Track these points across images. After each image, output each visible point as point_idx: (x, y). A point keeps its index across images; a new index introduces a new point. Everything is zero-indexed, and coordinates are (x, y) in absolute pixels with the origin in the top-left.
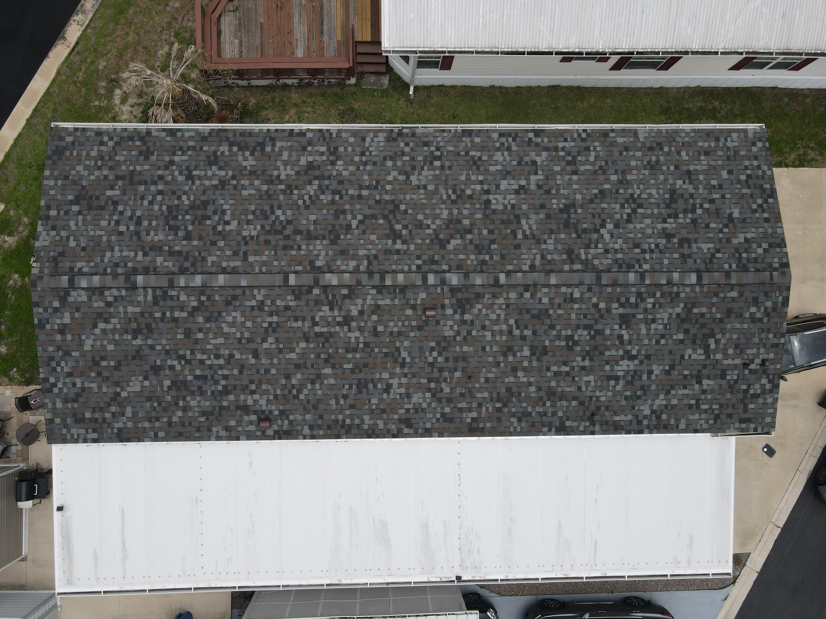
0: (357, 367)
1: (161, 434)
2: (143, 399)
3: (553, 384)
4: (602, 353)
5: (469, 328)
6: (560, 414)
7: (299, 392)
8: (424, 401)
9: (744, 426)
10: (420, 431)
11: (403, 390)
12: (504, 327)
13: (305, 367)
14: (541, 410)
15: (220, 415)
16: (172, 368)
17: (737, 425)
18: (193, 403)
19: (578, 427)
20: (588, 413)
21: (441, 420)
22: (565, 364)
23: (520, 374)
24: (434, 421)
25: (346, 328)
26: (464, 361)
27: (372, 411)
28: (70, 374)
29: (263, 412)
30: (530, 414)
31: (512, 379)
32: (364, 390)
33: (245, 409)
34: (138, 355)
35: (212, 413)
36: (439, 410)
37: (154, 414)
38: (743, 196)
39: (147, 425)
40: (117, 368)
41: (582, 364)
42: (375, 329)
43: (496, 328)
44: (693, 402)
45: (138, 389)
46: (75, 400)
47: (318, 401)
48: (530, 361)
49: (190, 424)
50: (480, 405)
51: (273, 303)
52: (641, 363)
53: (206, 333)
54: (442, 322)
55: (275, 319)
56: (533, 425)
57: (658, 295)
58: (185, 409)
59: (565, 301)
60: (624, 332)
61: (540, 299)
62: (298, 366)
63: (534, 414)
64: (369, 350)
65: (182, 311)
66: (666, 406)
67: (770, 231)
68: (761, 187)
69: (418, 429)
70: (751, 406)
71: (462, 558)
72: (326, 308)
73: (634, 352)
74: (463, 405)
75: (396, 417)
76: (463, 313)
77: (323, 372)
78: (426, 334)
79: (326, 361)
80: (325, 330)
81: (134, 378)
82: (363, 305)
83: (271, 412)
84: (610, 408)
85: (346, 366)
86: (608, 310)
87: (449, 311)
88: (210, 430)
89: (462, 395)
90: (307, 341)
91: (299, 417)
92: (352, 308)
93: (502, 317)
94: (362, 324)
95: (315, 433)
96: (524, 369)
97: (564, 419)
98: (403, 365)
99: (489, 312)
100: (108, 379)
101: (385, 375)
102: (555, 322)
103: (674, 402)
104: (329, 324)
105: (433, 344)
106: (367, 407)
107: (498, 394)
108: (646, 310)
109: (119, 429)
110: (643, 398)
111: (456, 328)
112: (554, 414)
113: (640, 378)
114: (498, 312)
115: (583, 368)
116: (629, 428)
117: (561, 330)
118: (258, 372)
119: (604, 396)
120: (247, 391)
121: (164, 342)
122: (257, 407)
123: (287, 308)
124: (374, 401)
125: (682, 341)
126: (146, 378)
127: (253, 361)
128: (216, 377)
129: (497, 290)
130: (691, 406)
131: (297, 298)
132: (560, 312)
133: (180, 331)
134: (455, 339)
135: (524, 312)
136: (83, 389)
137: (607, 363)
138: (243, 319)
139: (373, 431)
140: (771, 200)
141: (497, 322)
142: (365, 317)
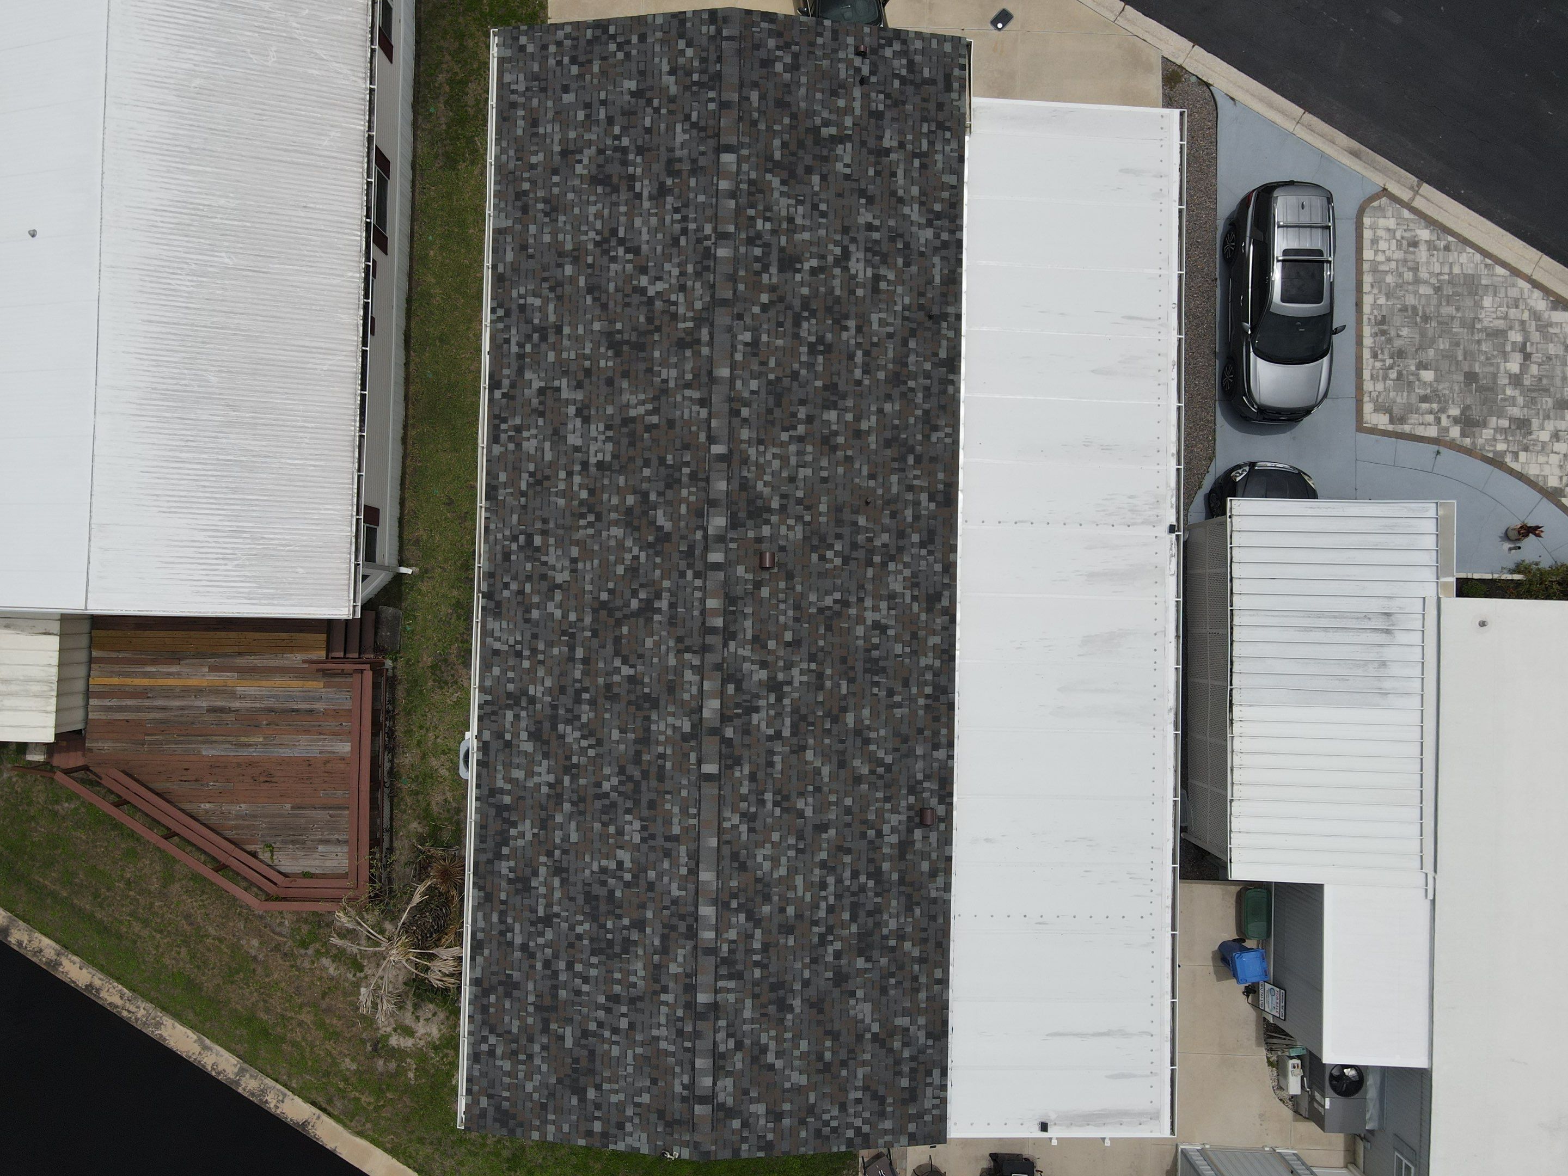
0: (846, 673)
1: (938, 974)
2: (884, 999)
3: (881, 375)
4: (838, 300)
5: (792, 501)
6: (928, 366)
7: (880, 763)
8: (901, 572)
9: (956, 85)
10: (946, 581)
11: (883, 605)
12: (793, 448)
13: (843, 753)
14: (920, 395)
15: (912, 884)
16: (838, 955)
17: (954, 95)
18: (893, 924)
19: (948, 339)
20: (929, 324)
21: (931, 547)
22: (851, 357)
23: (864, 426)
24: (931, 558)
25: (786, 689)
26: (841, 511)
27: (914, 653)
28: (843, 1107)
29: (910, 819)
30: (926, 412)
31: (872, 439)
32: (881, 664)
33: (904, 846)
34: (816, 1005)
35: (909, 897)
36: (913, 551)
37: (907, 984)
38: (603, 73)
39: (922, 995)
40: (835, 1036)
41: (853, 331)
42: (788, 644)
43: (793, 461)
44: (917, 163)
45: (867, 1007)
46: (882, 1101)
47: (896, 734)
48: (846, 410)
49: (925, 930)
50: (910, 488)
51: (744, 798)
52: (854, 240)
53: (788, 902)
54: (782, 543)
55: (768, 796)
56: (943, 408)
57: (751, 212)
58: (901, 937)
59: (755, 355)
60: (806, 266)
61: (753, 392)
62: (842, 764)
63: (927, 406)
64: (820, 655)
65: (751, 936)
66: (922, 204)
67: (659, 35)
68: (589, 42)
69: (943, 584)
70: (926, 73)
71: (1143, 523)
72: (755, 718)
73: (838, 251)
74: (909, 513)
75: (923, 616)
76: (769, 510)
77: (851, 725)
78: (799, 567)
79: (835, 720)
80: (788, 721)
81: (852, 1012)
82: (753, 662)
83: (910, 808)
84: (922, 290)
85: (844, 691)
86: (772, 289)
87: (766, 531)
88: (934, 901)
89: (893, 515)
90: (803, 748)
91: (920, 765)
92: (756, 678)
93: (777, 450)
94: (781, 663)
95: (944, 740)
96: (858, 419)
97: (935, 360)
98: (845, 603)
99: (768, 470)
100: (851, 1051)
101: (860, 631)
102: (788, 371)
103: (915, 191)
104: (779, 715)
105: (815, 557)
106: (907, 661)
107: (894, 460)
108: (774, 232)
109: (929, 1035)
110: (907, 238)
111: (791, 522)
112: (927, 375)
113: (876, 242)
114: (769, 456)
115: (859, 329)
116: (953, 262)
117: (800, 362)
118: (848, 825)
119: (903, 298)
120: (878, 841)
121: (798, 965)
122: (903, 828)
123: (753, 777)
124: (898, 649)
125: (824, 178)
126: (852, 994)
127: (832, 832)
128: (855, 888)
129: (736, 457)
130: (923, 166)
131: (738, 762)
132: (772, 363)
133: (782, 941)
134: (809, 524)
135: (770, 418)
136: (865, 1088)
137: (852, 292)
138: (768, 846)
139: (944, 651)
140: (612, 30)
141: (784, 459)
142: (770, 658)
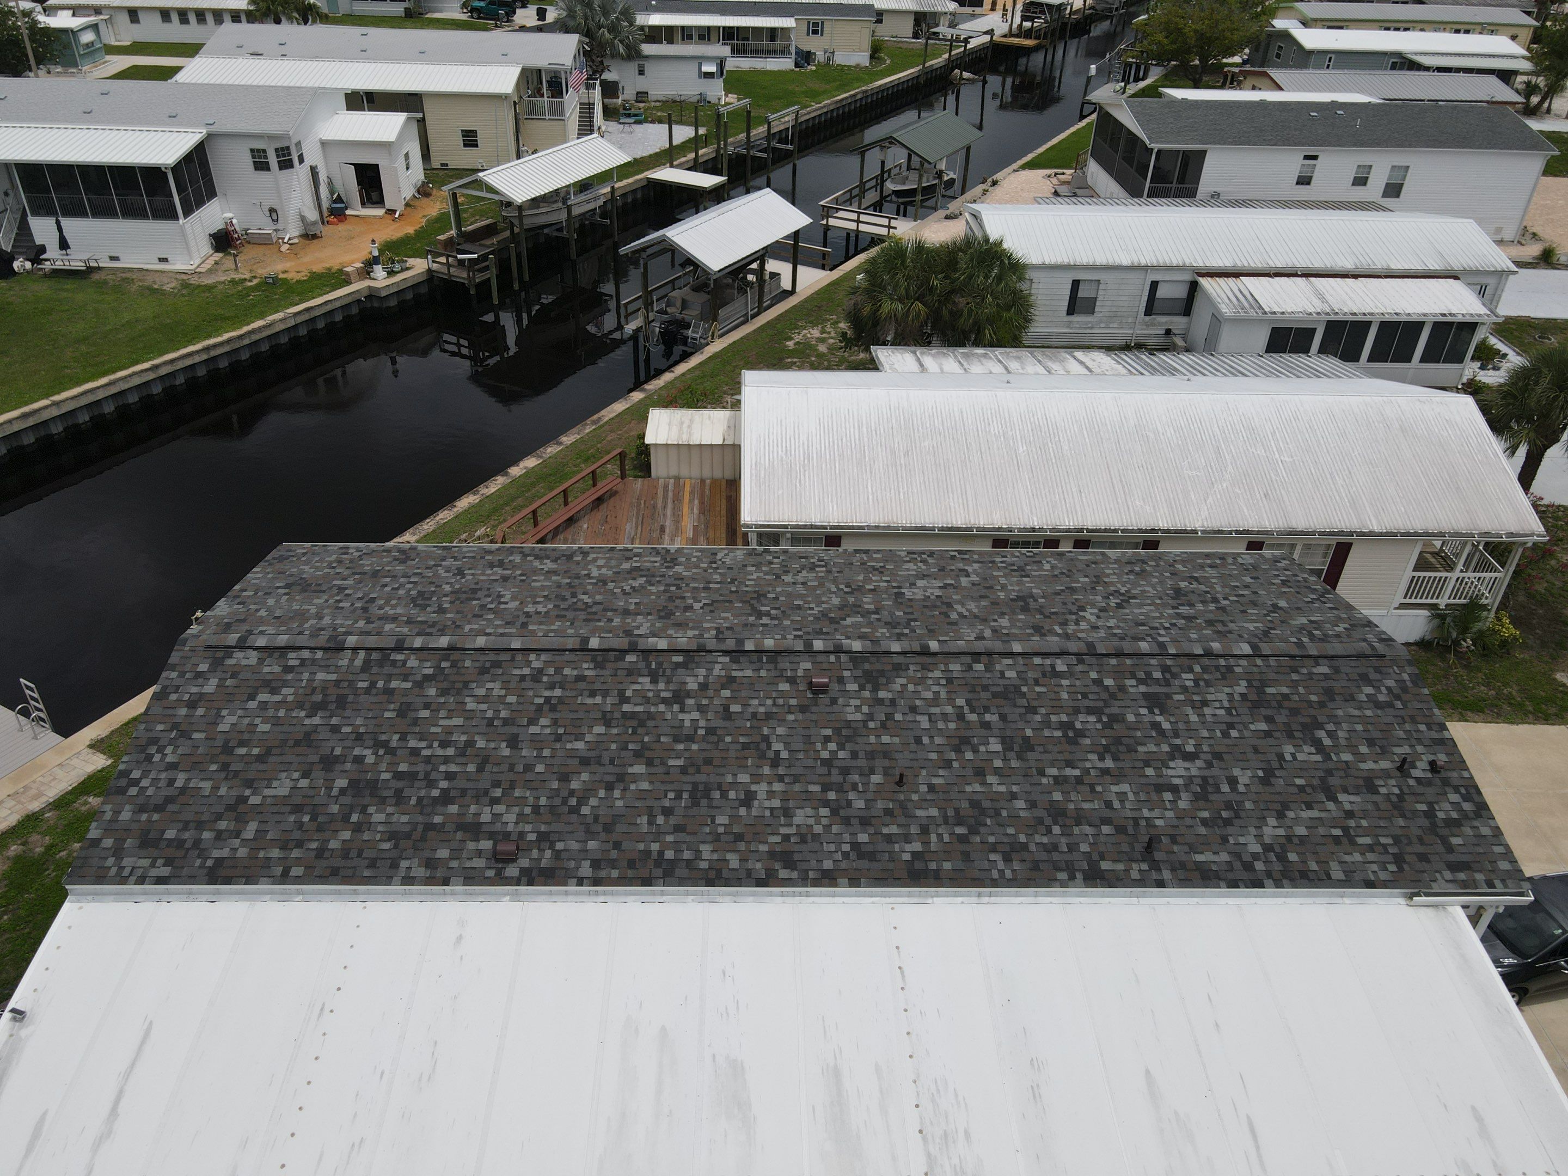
0: (692, 765)
1: (296, 871)
2: (287, 809)
3: (1057, 796)
4: (1131, 750)
5: (889, 710)
6: (1084, 848)
7: (582, 801)
8: (818, 822)
9: (1462, 876)
10: (811, 875)
11: (776, 803)
12: (949, 710)
13: (599, 761)
14: (1045, 840)
15: (423, 839)
16: (359, 760)
17: (1448, 875)
18: (379, 818)
19: (1127, 871)
20: (1139, 847)
21: (853, 855)
22: (1070, 764)
23: (991, 779)
24: (839, 856)
25: (676, 707)
26: (885, 757)
27: (717, 838)
28: (173, 766)
29: (507, 836)
30: (1025, 847)
31: (978, 787)
32: (704, 802)
33: (474, 830)
34: (308, 739)
35: (408, 836)
36: (847, 837)
37: (297, 835)
39: (275, 853)
40: (260, 759)
41: (1100, 765)
42: (726, 708)
43: (934, 710)
44: (1337, 832)
45: (284, 792)
46: (158, 808)
47: (616, 818)
48: (1005, 759)
49: (359, 855)
50: (925, 831)
51: (558, 670)
52: (1210, 765)
53: (435, 711)
54: (841, 701)
55: (558, 692)
56: (1036, 867)
57: (1197, 669)
58: (358, 828)
59: (1044, 675)
60: (1159, 719)
61: (1002, 673)
62: (585, 762)
63: (1033, 847)
64: (715, 739)
65: (405, 680)
66: (1289, 838)
69: (807, 871)
70: (1455, 841)
71: (929, 1155)
72: (647, 680)
73: (1190, 748)
74: (894, 829)
75: (763, 848)
76: (875, 690)
77: (630, 770)
78: (814, 717)
79: (638, 754)
80: (640, 709)
81: (284, 775)
82: (706, 677)
83: (522, 835)
84: (1179, 839)
85: (671, 762)
86: (1122, 688)
87: (852, 687)
88: (395, 866)
89: (888, 812)
90: (608, 725)
91: (574, 846)
92: (689, 680)
93: (943, 695)
94: (704, 702)
95: (603, 874)
96: (997, 772)
97: (1095, 857)
98: (776, 762)
99: (920, 688)
100: (236, 773)
101: (744, 778)
102: (1034, 703)
103: (1301, 831)
104: (647, 701)
105: (828, 732)
106: (707, 830)
107: (957, 810)
108: (1185, 689)
109: (219, 861)
110: (1237, 822)
111: (865, 709)
112: (1072, 847)
113: (1218, 790)
114: (935, 688)
115: (1105, 772)
116: (1230, 876)
117: (1048, 715)
118: (512, 768)
119: (1162, 820)
120: (486, 800)
121: (359, 721)
122: (498, 827)
123: (580, 678)
124: (722, 819)
125: (1268, 734)
126: (305, 775)
127: (507, 752)
128: (434, 775)
129: (929, 660)
130: (1337, 840)
131: (598, 665)
132: (1038, 689)
133: (392, 706)
134: (866, 726)
135: (979, 689)
136: (183, 790)
137: (1147, 764)
138: (503, 692)
139: (719, 871)
141: (935, 701)
142: (710, 693)
